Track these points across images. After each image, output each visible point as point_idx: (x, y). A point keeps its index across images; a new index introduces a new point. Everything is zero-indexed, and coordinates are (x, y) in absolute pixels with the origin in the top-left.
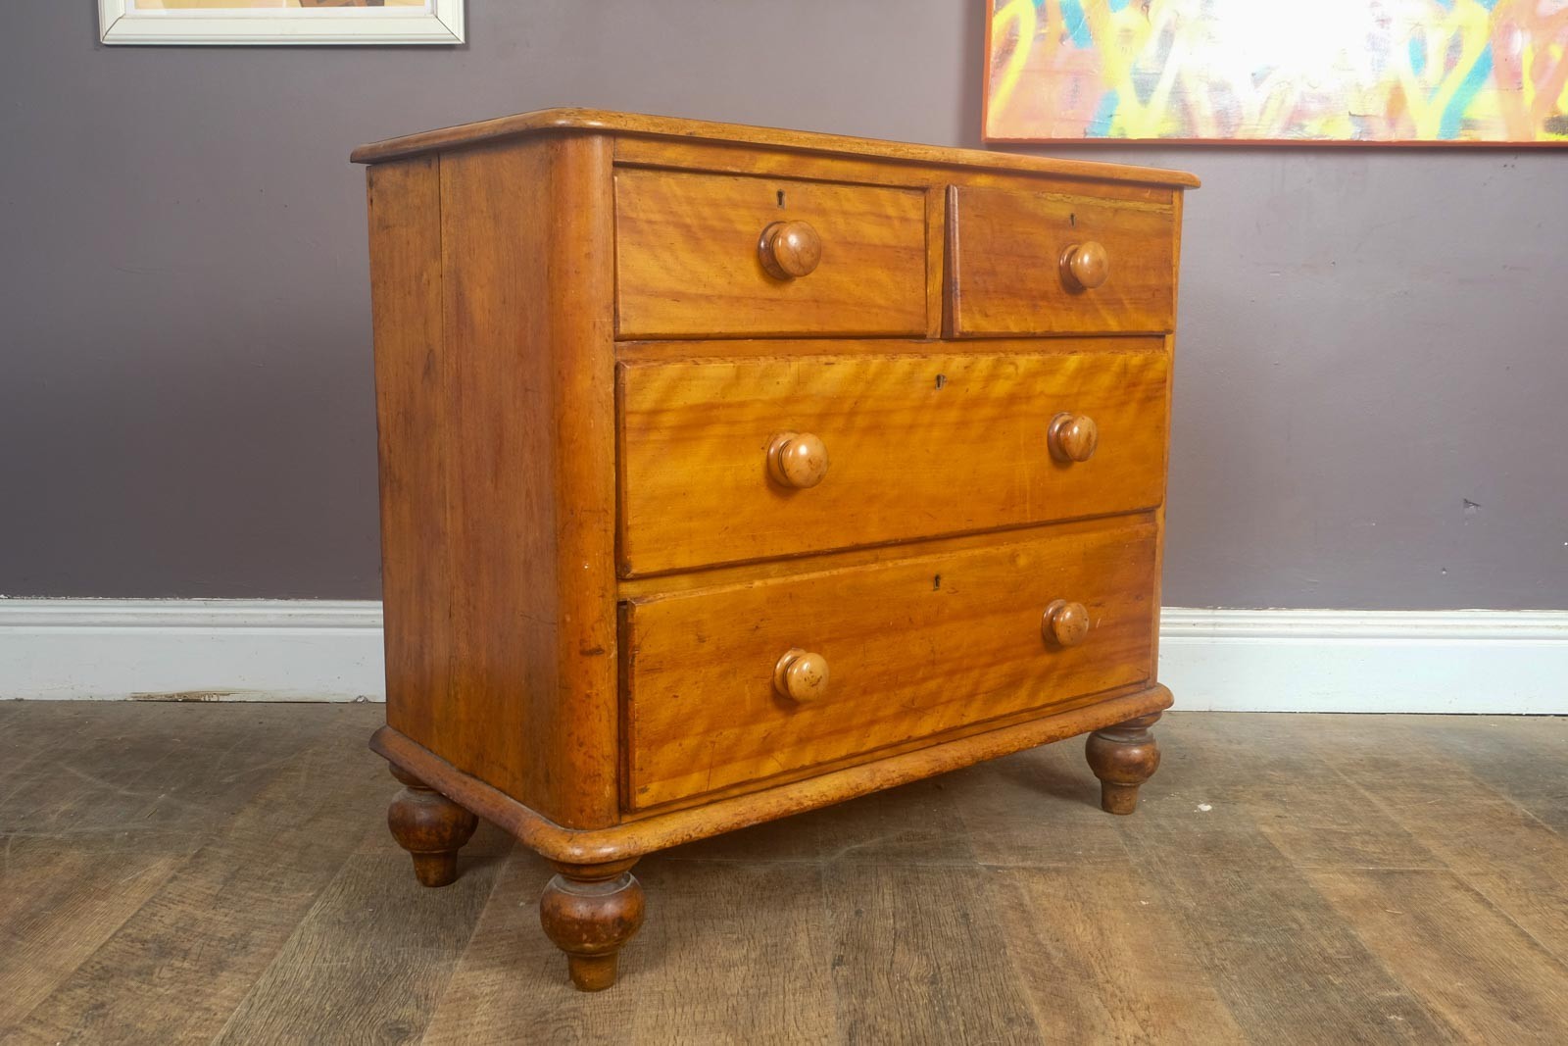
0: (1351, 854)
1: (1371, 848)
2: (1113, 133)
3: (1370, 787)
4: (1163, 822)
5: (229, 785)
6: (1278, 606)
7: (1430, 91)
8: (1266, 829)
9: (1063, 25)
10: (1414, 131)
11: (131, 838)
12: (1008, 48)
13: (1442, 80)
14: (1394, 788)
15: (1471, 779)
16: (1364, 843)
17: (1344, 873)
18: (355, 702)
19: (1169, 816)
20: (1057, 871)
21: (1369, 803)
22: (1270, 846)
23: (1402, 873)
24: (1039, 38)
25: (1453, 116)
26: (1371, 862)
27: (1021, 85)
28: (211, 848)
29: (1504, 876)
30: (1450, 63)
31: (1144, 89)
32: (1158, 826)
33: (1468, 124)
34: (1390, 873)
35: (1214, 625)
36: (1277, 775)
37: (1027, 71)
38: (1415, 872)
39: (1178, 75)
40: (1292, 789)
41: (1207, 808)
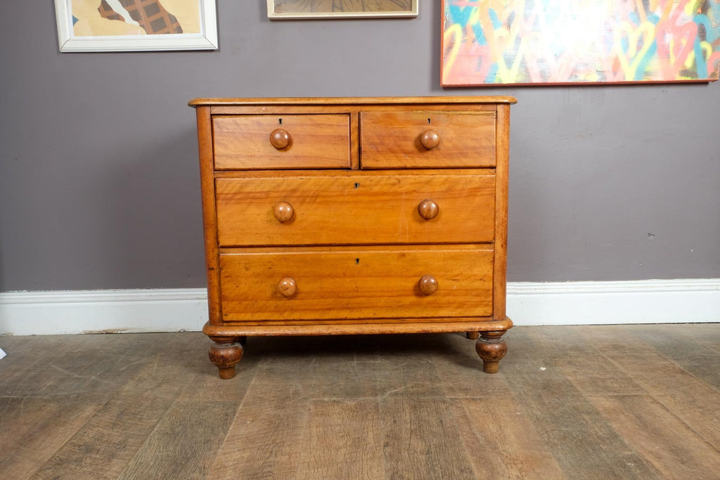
0: (606, 388)
1: (615, 385)
2: (496, 82)
3: (613, 358)
4: (525, 376)
5: (124, 371)
6: (571, 280)
7: (630, 60)
8: (569, 378)
9: (474, 36)
10: (624, 77)
11: (78, 397)
12: (451, 47)
13: (636, 55)
14: (623, 358)
15: (655, 353)
16: (612, 383)
17: (604, 397)
18: (180, 332)
19: (527, 373)
20: (481, 399)
21: (613, 365)
22: (572, 386)
23: (629, 396)
24: (464, 41)
25: (640, 70)
26: (615, 392)
27: (457, 62)
28: (112, 401)
29: (673, 396)
30: (639, 48)
31: (509, 63)
32: (523, 378)
33: (647, 74)
34: (624, 396)
35: (544, 289)
36: (572, 353)
37: (459, 56)
38: (635, 396)
39: (523, 56)
40: (580, 359)
41: (543, 369)
